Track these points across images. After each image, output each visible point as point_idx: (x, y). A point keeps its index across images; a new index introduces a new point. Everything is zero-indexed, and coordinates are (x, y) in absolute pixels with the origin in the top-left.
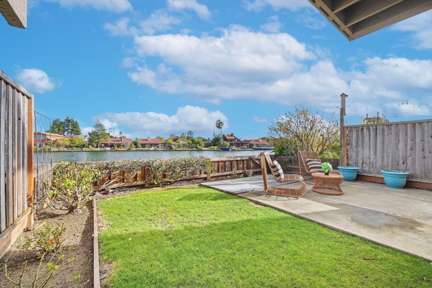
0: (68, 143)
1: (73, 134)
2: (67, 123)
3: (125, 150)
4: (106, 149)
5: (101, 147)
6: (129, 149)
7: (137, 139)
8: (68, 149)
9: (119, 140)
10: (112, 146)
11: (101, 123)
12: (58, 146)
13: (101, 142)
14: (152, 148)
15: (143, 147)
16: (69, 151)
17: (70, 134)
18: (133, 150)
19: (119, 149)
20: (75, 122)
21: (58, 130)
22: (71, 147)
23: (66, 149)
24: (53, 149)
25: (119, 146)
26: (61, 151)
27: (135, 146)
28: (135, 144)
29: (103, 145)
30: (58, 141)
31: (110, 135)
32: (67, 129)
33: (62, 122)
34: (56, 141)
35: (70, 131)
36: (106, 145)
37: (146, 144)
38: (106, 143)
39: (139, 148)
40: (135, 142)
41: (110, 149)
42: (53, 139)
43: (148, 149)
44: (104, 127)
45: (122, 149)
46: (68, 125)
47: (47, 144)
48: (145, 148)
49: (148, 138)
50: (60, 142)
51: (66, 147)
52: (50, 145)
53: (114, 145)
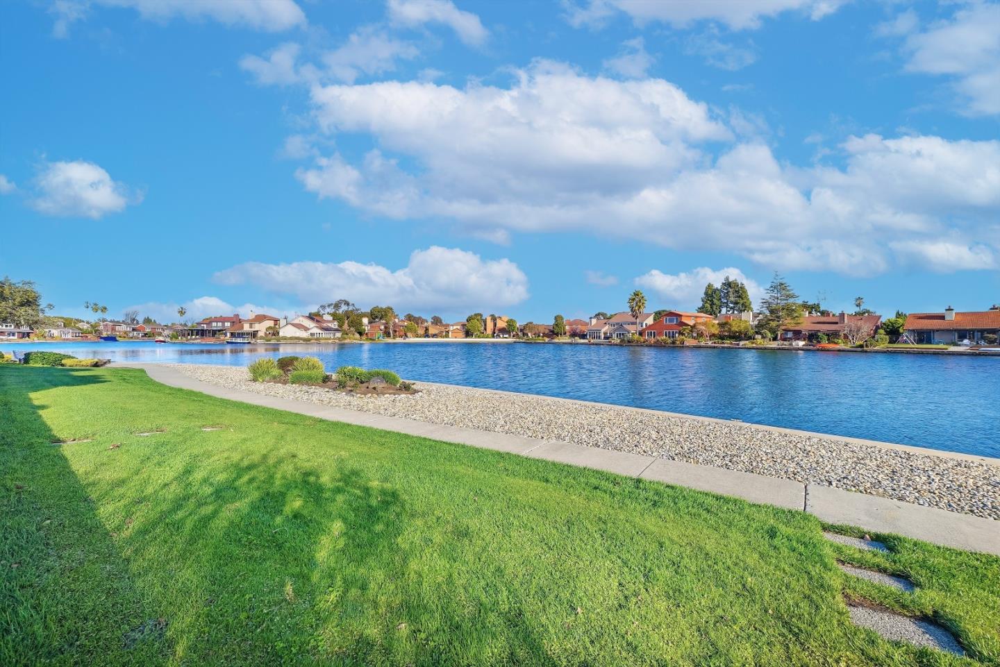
0: (716, 331)
1: (736, 312)
2: (726, 289)
3: (847, 347)
4: (794, 344)
5: (784, 339)
6: (861, 346)
7: (899, 315)
8: (715, 343)
9: (837, 319)
10: (812, 337)
11: (783, 281)
12: (700, 335)
13: (785, 328)
14: (965, 346)
15: (920, 341)
16: (714, 347)
17: (731, 312)
18: (876, 348)
19: (831, 346)
20: (739, 285)
21: (711, 305)
22: (722, 338)
23: (710, 343)
24: (689, 342)
25: (832, 336)
26: (701, 347)
27: (887, 337)
28: (891, 330)
29: (790, 335)
30: (700, 327)
31: (822, 308)
32: (726, 301)
33: (717, 289)
34: (693, 327)
35: (731, 305)
36: (798, 334)
37: (937, 331)
38: (797, 328)
39: (905, 342)
40: (889, 325)
41: (803, 345)
42: (691, 323)
43: (944, 349)
44: (792, 290)
45: (842, 346)
46: (727, 293)
47: (681, 333)
48: (930, 343)
49: (946, 310)
50: (703, 328)
51: (713, 337)
52: (686, 335)
53: (819, 334)
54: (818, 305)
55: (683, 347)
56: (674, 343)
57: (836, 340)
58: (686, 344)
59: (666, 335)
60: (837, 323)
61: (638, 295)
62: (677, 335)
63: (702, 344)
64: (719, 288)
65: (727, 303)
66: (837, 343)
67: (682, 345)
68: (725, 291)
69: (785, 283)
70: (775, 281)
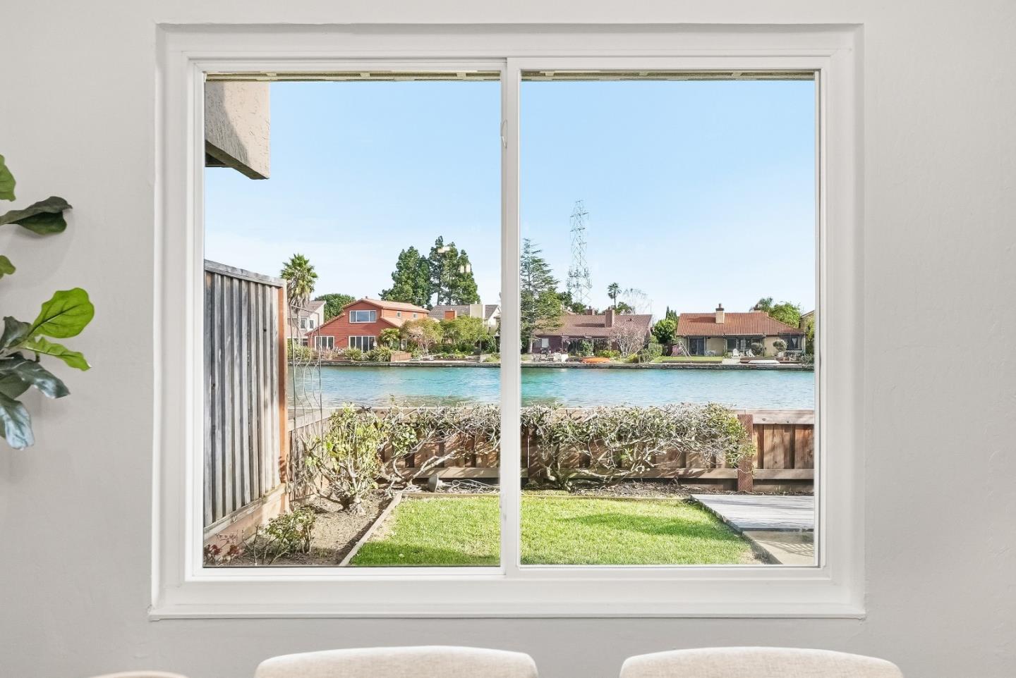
0: (437, 338)
1: (453, 302)
2: (439, 261)
3: (620, 362)
4: (555, 359)
5: (537, 350)
6: (636, 361)
7: (670, 315)
8: (439, 358)
9: (603, 320)
10: (575, 346)
11: (538, 256)
12: (412, 345)
13: (538, 332)
14: (735, 358)
15: (693, 352)
16: (441, 366)
17: (445, 301)
18: (652, 363)
19: (601, 361)
20: (460, 255)
21: (413, 288)
22: (446, 349)
23: (431, 359)
24: (400, 357)
25: (600, 346)
26: (417, 366)
27: (661, 346)
28: (663, 336)
29: (545, 343)
30: (412, 330)
31: (574, 300)
32: (437, 281)
33: (423, 259)
34: (404, 329)
35: (447, 290)
36: (556, 344)
37: (709, 338)
38: (555, 333)
39: (680, 354)
40: (661, 329)
41: (567, 361)
42: (398, 322)
43: (717, 362)
44: (549, 271)
45: (611, 361)
46: (440, 267)
47: (382, 341)
48: (703, 354)
49: (717, 310)
50: (417, 331)
51: (434, 349)
52: (392, 343)
53: (584, 342)
54: (569, 295)
55: (388, 365)
56: (372, 358)
57: (605, 352)
58: (395, 360)
59: (353, 345)
60: (602, 326)
61: (300, 265)
62: (375, 344)
63: (420, 359)
64: (427, 257)
65: (439, 285)
66: (607, 356)
67: (387, 363)
68: (436, 263)
69: (540, 260)
70: (526, 256)
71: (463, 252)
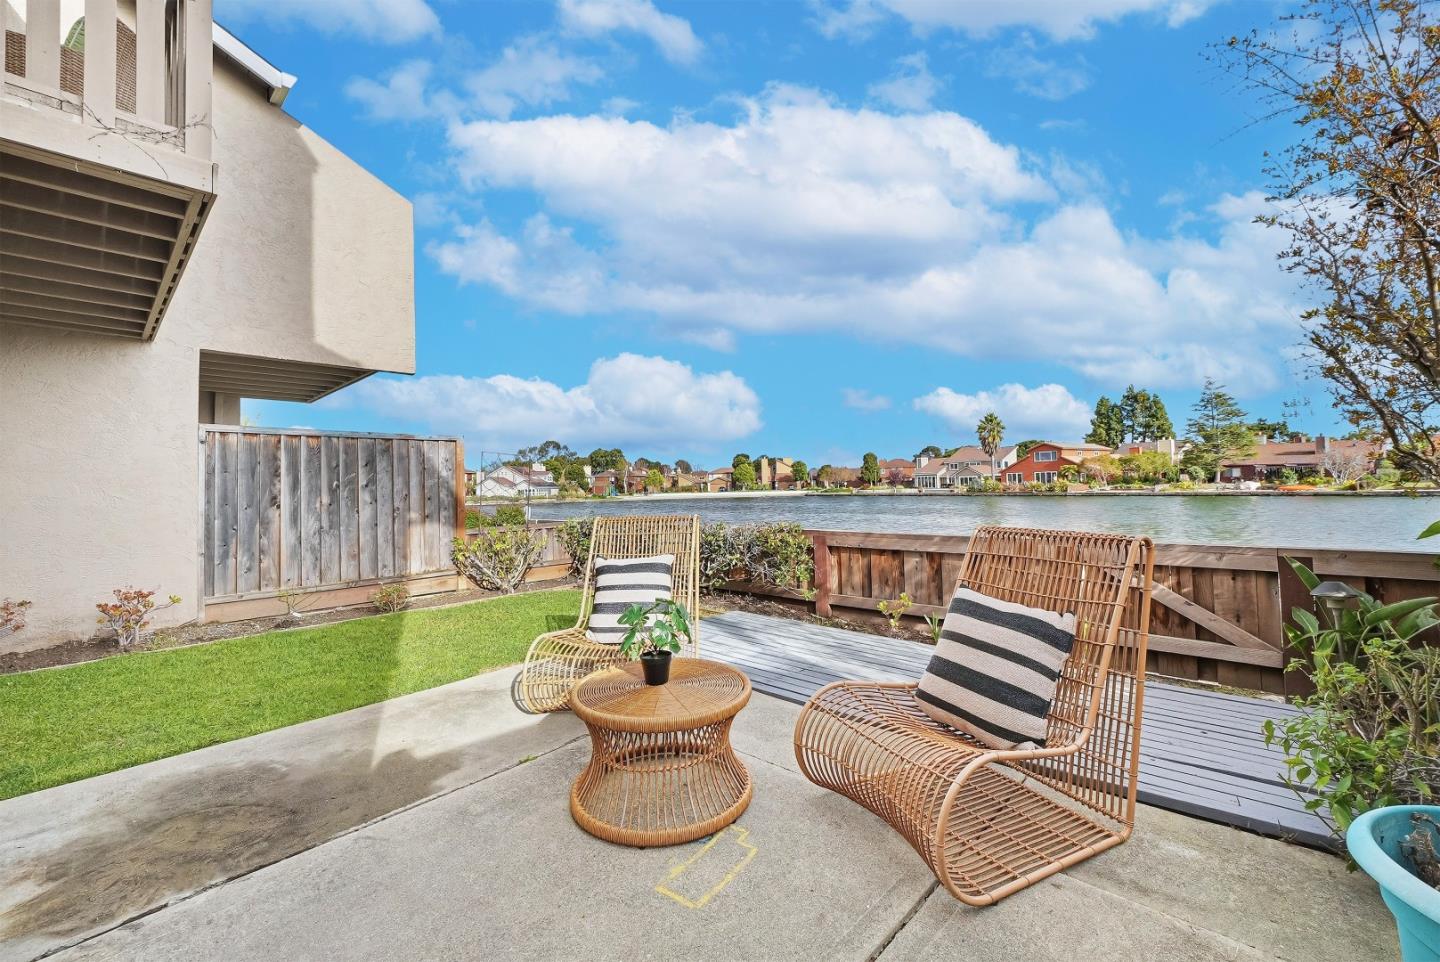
0: (1116, 471)
1: (1147, 440)
2: (1131, 406)
3: (1331, 490)
4: (1242, 487)
5: (1226, 479)
6: (1353, 487)
8: (1116, 488)
9: (1312, 447)
10: (1273, 474)
11: (1222, 391)
12: (1091, 477)
13: (1227, 463)
16: (1115, 495)
17: (1140, 439)
18: (1378, 490)
19: (1305, 488)
20: (1152, 399)
21: (1107, 431)
22: (1127, 481)
23: (1108, 489)
24: (1075, 488)
25: (1305, 473)
27: (1398, 471)
29: (1236, 473)
30: (1089, 465)
31: (1291, 430)
32: (1130, 423)
33: (1115, 406)
34: (1081, 465)
35: (1141, 430)
36: (1249, 472)
38: (1248, 463)
41: (1258, 489)
42: (1077, 459)
44: (1236, 404)
45: (1321, 488)
46: (1132, 411)
47: (1062, 476)
50: (1096, 467)
51: (1112, 480)
52: (1070, 477)
53: (1284, 470)
54: (1284, 424)
56: (1051, 489)
57: (1311, 479)
58: (1071, 491)
59: (1038, 479)
60: (1313, 453)
61: (991, 421)
62: (1055, 478)
63: (1096, 490)
64: (1119, 404)
65: (1132, 427)
66: (1313, 484)
67: (1063, 494)
68: (1129, 408)
69: (1224, 395)
70: (1208, 392)
71: (1156, 396)
